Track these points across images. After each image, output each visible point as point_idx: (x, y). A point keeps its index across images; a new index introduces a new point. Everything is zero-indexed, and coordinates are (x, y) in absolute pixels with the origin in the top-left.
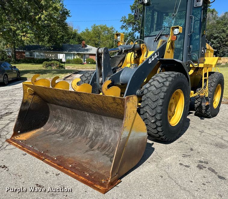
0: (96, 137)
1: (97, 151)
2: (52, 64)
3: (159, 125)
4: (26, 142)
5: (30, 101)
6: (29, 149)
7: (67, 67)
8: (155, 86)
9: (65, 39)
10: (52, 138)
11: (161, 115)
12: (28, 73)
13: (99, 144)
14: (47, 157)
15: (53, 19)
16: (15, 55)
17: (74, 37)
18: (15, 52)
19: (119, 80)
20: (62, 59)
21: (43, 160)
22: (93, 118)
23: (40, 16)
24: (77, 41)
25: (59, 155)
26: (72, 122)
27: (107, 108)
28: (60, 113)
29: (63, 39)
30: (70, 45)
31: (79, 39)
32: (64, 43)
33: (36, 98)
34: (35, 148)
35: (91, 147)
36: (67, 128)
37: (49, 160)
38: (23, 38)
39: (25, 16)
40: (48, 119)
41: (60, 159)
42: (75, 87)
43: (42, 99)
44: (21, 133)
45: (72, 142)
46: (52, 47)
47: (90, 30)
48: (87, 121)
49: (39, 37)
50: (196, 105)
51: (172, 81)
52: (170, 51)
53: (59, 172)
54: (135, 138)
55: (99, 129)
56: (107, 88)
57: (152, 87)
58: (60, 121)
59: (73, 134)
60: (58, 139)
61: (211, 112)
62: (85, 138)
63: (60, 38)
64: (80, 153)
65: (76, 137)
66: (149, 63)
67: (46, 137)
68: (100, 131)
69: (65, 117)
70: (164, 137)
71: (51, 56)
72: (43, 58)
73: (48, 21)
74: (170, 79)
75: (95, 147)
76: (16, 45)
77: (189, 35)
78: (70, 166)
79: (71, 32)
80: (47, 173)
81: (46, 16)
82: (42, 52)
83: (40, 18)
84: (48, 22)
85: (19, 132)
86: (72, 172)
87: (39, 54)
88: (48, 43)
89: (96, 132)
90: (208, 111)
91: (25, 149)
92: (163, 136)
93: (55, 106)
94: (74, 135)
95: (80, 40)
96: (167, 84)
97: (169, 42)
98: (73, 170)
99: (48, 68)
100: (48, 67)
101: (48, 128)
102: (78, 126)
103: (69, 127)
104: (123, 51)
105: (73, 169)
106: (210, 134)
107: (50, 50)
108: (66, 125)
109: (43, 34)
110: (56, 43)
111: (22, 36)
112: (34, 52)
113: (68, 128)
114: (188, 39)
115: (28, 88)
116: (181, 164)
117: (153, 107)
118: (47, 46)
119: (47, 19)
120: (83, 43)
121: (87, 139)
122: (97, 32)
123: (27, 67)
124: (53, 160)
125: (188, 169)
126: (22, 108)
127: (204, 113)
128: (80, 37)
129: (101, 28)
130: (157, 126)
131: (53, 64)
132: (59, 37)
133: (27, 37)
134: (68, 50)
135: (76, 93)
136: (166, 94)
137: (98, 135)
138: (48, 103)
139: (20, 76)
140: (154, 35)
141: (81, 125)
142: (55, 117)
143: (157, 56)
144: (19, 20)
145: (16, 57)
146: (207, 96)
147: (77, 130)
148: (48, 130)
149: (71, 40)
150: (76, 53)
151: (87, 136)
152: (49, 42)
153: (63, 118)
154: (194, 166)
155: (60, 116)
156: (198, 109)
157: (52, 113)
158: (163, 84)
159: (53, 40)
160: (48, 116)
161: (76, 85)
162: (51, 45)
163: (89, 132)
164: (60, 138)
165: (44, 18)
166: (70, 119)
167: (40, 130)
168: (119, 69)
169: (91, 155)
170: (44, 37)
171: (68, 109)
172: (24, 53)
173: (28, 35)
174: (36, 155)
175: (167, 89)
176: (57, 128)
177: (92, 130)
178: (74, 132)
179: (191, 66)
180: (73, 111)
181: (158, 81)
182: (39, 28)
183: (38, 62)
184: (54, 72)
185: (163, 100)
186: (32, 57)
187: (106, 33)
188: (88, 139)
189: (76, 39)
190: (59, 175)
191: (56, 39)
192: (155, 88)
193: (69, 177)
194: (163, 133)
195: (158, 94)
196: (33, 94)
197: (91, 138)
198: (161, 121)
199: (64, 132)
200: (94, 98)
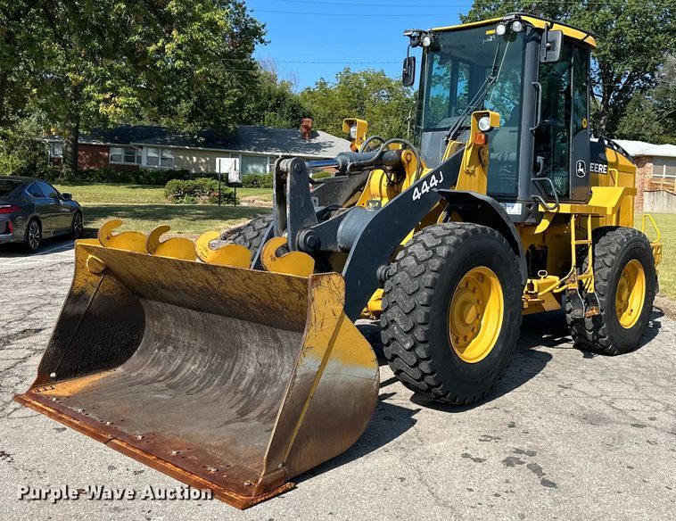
0: (260, 388)
1: (255, 423)
2: (196, 187)
3: (423, 355)
4: (70, 400)
5: (91, 292)
6: (76, 416)
7: (247, 198)
8: (415, 257)
9: (250, 110)
10: (142, 394)
11: (426, 328)
12: (112, 215)
13: (264, 405)
14: (119, 434)
15: (200, 54)
16: (75, 155)
17: (278, 105)
18: (76, 146)
19: (336, 240)
20: (227, 174)
21: (106, 442)
22: (256, 337)
23: (160, 44)
24: (288, 119)
25: (150, 430)
26: (201, 350)
27: (280, 307)
28: (172, 325)
29: (242, 110)
30: (261, 130)
31: (294, 111)
32: (245, 122)
33: (110, 282)
34: (91, 415)
35: (243, 413)
36: (188, 366)
37: (122, 441)
38: (102, 109)
39: (116, 44)
40: (138, 344)
41: (153, 439)
42: (204, 252)
43: (127, 287)
44: (58, 379)
45: (194, 401)
46: (200, 134)
47: (333, 83)
48: (240, 347)
49: (159, 102)
50: (569, 316)
51: (456, 244)
52: (474, 172)
53: (144, 467)
54: (340, 378)
55: (270, 366)
56: (274, 255)
57: (408, 258)
58: (170, 348)
59: (200, 382)
60: (157, 396)
61: (611, 338)
62: (231, 393)
63: (231, 107)
64: (209, 426)
65: (207, 391)
66: (414, 198)
67: (127, 389)
68: (271, 373)
69: (184, 337)
70: (438, 390)
71: (197, 161)
72: (167, 168)
73: (185, 60)
74: (451, 240)
75: (253, 414)
76: (81, 124)
77: (532, 131)
78: (174, 453)
79: (269, 89)
80: (111, 468)
81: (179, 47)
82: (170, 149)
83: (161, 50)
84: (185, 63)
85: (53, 375)
86: (176, 466)
87: (156, 155)
88: (190, 121)
89: (261, 374)
90: (600, 332)
91: (64, 416)
92: (437, 386)
93: (160, 305)
94: (203, 385)
95: (297, 113)
96: (443, 251)
97: (468, 149)
98: (179, 462)
99: (181, 202)
100: (183, 196)
101: (137, 367)
102: (216, 361)
103: (194, 363)
104: (348, 167)
105: (180, 460)
106: (584, 393)
107: (194, 142)
108: (185, 360)
109: (173, 93)
110: (217, 121)
111: (99, 102)
112: (141, 147)
113: (191, 367)
114: (531, 139)
115: (90, 256)
116: (466, 456)
117: (408, 307)
118: (185, 129)
119: (183, 56)
120: (304, 124)
121: (235, 393)
122: (354, 93)
123: (112, 197)
124: (132, 441)
125: (479, 465)
126: (69, 309)
127: (591, 339)
128: (299, 105)
129: (368, 81)
130: (419, 360)
131: (200, 187)
132: (227, 102)
133: (116, 107)
134: (254, 145)
135: (206, 267)
136: (437, 276)
137: (266, 382)
138: (142, 296)
139: (81, 226)
140: (447, 126)
141: (224, 357)
142: (158, 338)
143: (436, 182)
144: (93, 55)
145: (79, 161)
146: (592, 292)
147: (213, 372)
148: (135, 374)
149: (268, 115)
150: (280, 154)
151: (238, 385)
152: (191, 117)
153: (179, 341)
154: (495, 461)
155: (172, 336)
156: (574, 328)
157: (151, 326)
158: (434, 251)
159: (206, 111)
160: (141, 336)
161: (208, 248)
162: (200, 128)
163: (242, 376)
164: (162, 394)
165: (173, 53)
166: (199, 342)
167: (114, 374)
168: (337, 212)
169: (235, 431)
170: (178, 102)
171: (195, 314)
172: (107, 149)
173: (122, 100)
174: (92, 430)
175: (442, 265)
176: (161, 368)
177: (251, 370)
178: (205, 377)
179: (541, 209)
180: (207, 319)
181: (424, 245)
182: (158, 79)
183: (149, 180)
184: (197, 214)
185: (431, 292)
186: (132, 164)
187: (384, 96)
188: (239, 395)
189: (285, 111)
190: (143, 474)
191: (215, 110)
192: (414, 261)
193: (167, 478)
194: (435, 379)
195: (419, 275)
196: (103, 271)
197: (247, 391)
198: (427, 346)
199: (178, 378)
200: (248, 281)
